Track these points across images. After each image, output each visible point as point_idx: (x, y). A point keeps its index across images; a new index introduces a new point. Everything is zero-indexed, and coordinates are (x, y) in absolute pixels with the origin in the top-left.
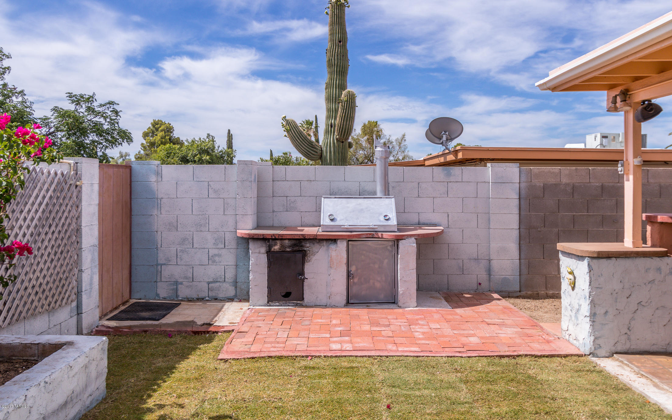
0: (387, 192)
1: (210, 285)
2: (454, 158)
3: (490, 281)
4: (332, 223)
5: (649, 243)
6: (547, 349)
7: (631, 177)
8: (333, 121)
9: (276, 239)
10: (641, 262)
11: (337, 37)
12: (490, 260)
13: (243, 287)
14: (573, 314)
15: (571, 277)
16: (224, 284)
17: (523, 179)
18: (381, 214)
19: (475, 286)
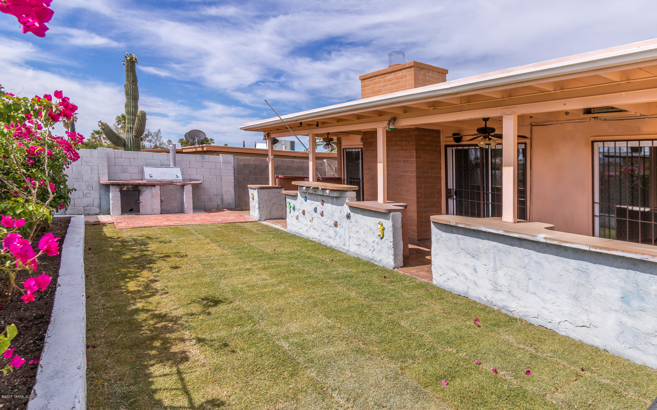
0: (175, 165)
1: (85, 208)
2: (202, 150)
3: (222, 204)
4: (151, 178)
5: (277, 185)
6: (245, 221)
7: (271, 162)
8: (131, 126)
9: (125, 185)
10: (274, 190)
11: (131, 79)
12: (222, 196)
13: (104, 208)
14: (253, 209)
15: (252, 196)
16: (93, 207)
17: (235, 162)
18: (174, 175)
19: (216, 206)
